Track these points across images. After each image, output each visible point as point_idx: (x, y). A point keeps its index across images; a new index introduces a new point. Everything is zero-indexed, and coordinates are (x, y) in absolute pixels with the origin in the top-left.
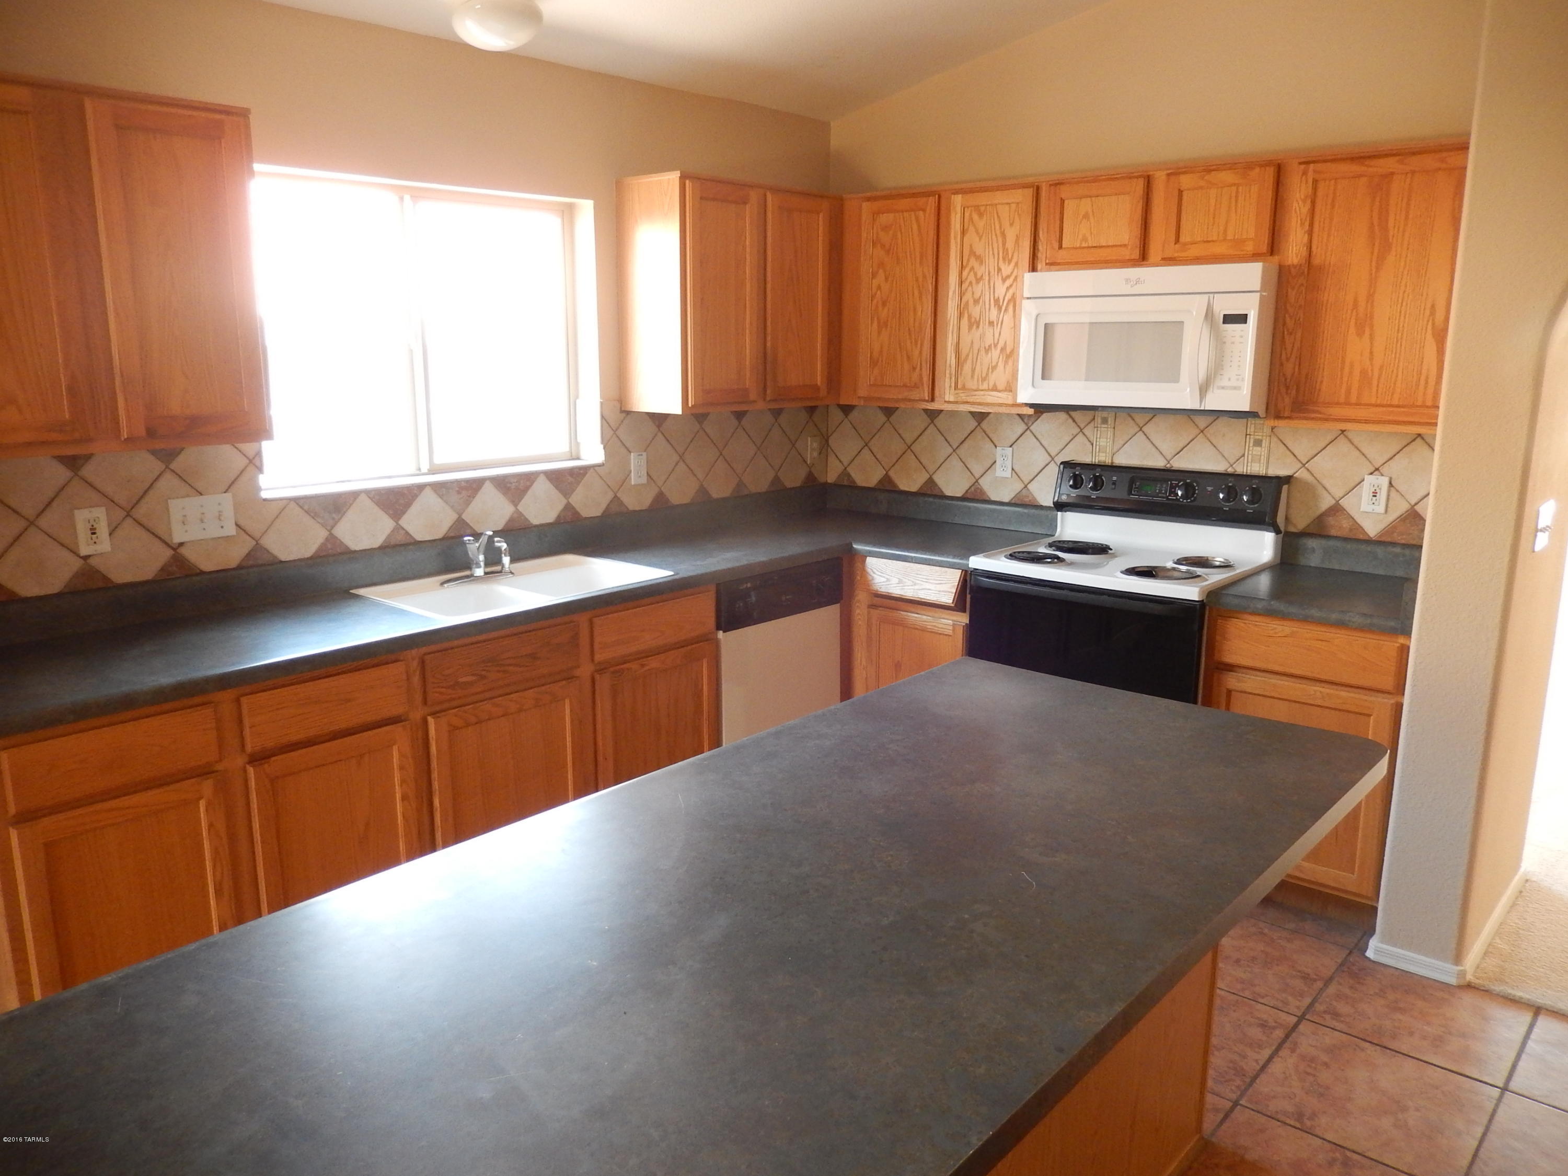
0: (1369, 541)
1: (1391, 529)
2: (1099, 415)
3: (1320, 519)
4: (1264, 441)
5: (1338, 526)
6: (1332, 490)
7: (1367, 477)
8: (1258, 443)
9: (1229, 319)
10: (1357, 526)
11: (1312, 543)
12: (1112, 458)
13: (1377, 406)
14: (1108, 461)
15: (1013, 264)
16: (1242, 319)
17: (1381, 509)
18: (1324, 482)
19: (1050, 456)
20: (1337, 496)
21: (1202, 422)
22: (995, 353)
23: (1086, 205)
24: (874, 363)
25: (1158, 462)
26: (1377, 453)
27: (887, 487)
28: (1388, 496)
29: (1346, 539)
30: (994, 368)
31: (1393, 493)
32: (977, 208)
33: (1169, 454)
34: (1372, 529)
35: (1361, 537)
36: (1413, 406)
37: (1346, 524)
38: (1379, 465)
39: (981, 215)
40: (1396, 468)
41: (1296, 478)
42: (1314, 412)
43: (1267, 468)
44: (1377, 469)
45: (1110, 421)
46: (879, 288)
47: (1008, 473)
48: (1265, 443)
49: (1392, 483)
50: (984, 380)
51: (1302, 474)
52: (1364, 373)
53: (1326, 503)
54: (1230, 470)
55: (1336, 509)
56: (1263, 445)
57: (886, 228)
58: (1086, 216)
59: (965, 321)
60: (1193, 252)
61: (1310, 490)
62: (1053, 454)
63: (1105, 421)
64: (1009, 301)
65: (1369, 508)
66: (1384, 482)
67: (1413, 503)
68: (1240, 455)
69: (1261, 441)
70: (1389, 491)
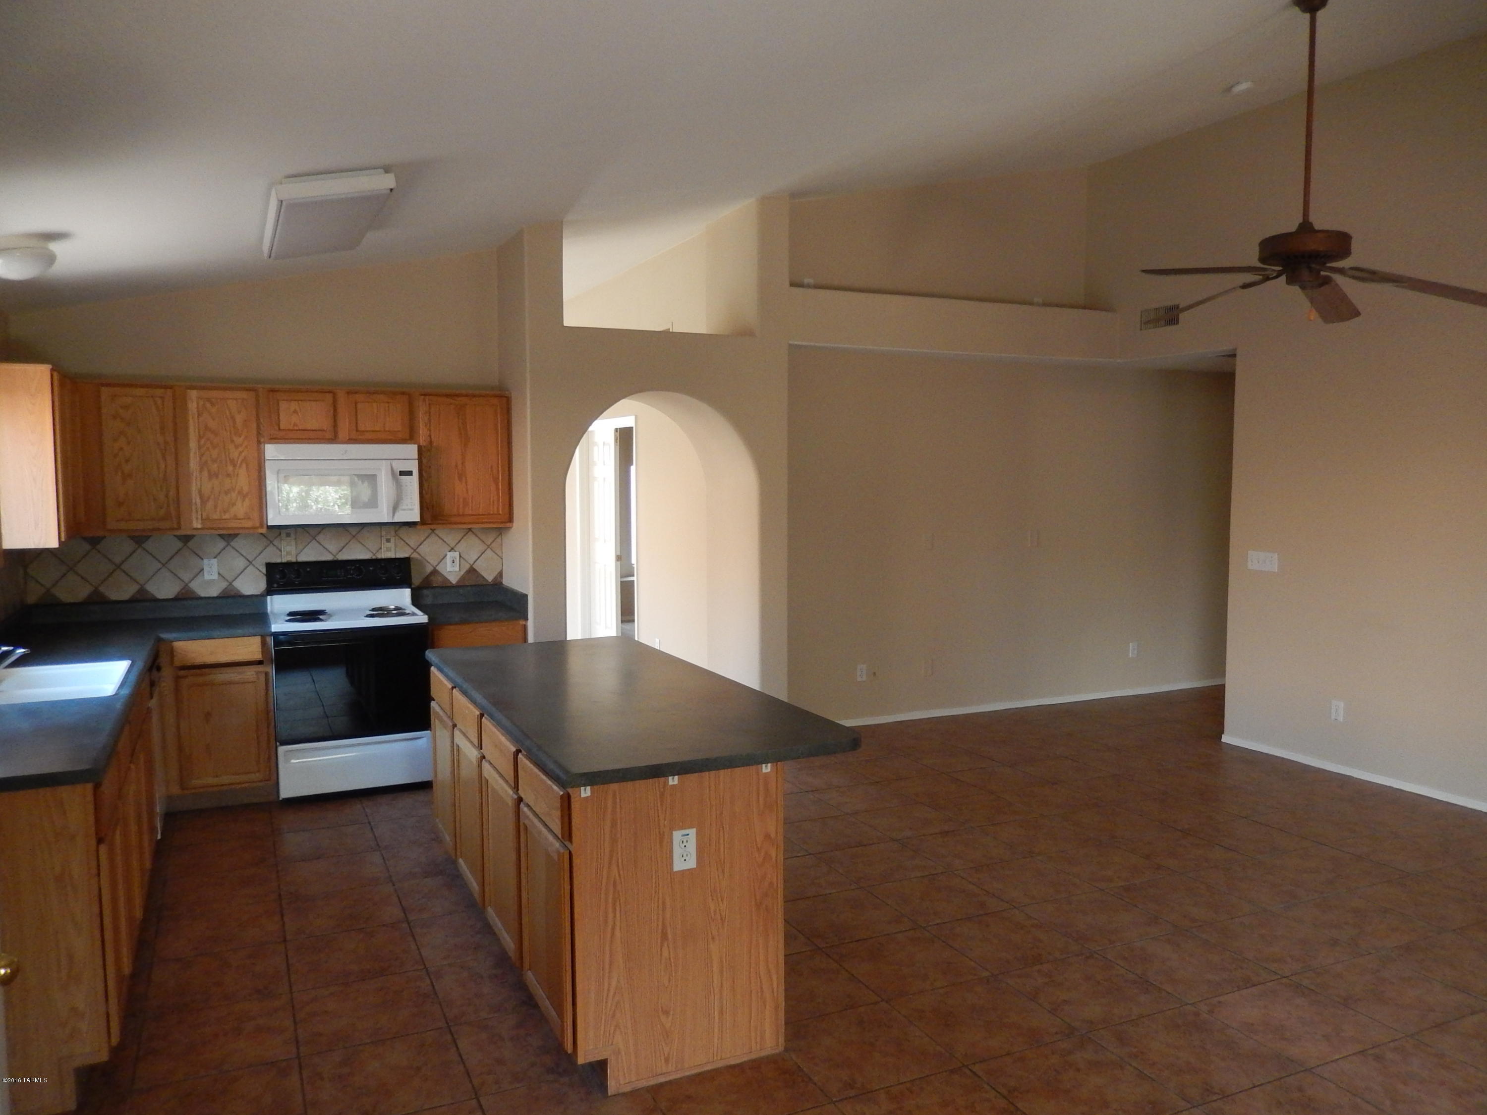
0: (453, 587)
1: (463, 578)
2: (284, 533)
3: (428, 577)
4: (392, 539)
5: (436, 581)
6: (431, 562)
7: (448, 553)
8: (388, 541)
9: (402, 473)
10: (446, 580)
11: (426, 592)
12: (296, 557)
13: (472, 515)
14: (294, 560)
15: (243, 437)
16: (409, 473)
17: (457, 569)
18: (427, 558)
19: (249, 561)
20: (435, 565)
21: (354, 531)
22: (234, 495)
23: (294, 406)
24: (120, 504)
25: (328, 557)
26: (451, 539)
27: (97, 600)
28: (460, 561)
29: (442, 587)
30: (234, 504)
31: (462, 560)
32: (209, 400)
33: (334, 552)
34: (454, 580)
35: (449, 585)
36: (489, 514)
37: (440, 579)
38: (454, 546)
39: (213, 404)
40: (462, 546)
41: (413, 558)
42: (441, 520)
43: (395, 555)
44: (452, 549)
45: (292, 535)
46: (121, 449)
47: (215, 576)
48: (392, 540)
49: (461, 555)
50: (225, 512)
51: (415, 555)
52: (464, 499)
53: (429, 569)
54: (374, 557)
55: (435, 572)
56: (392, 541)
57: (126, 407)
58: (295, 412)
59: (205, 473)
60: (368, 436)
61: (422, 563)
62: (251, 560)
63: (288, 535)
64: (243, 461)
65: (451, 569)
66: (457, 554)
67: (472, 563)
68: (379, 548)
69: (390, 539)
70: (460, 559)
